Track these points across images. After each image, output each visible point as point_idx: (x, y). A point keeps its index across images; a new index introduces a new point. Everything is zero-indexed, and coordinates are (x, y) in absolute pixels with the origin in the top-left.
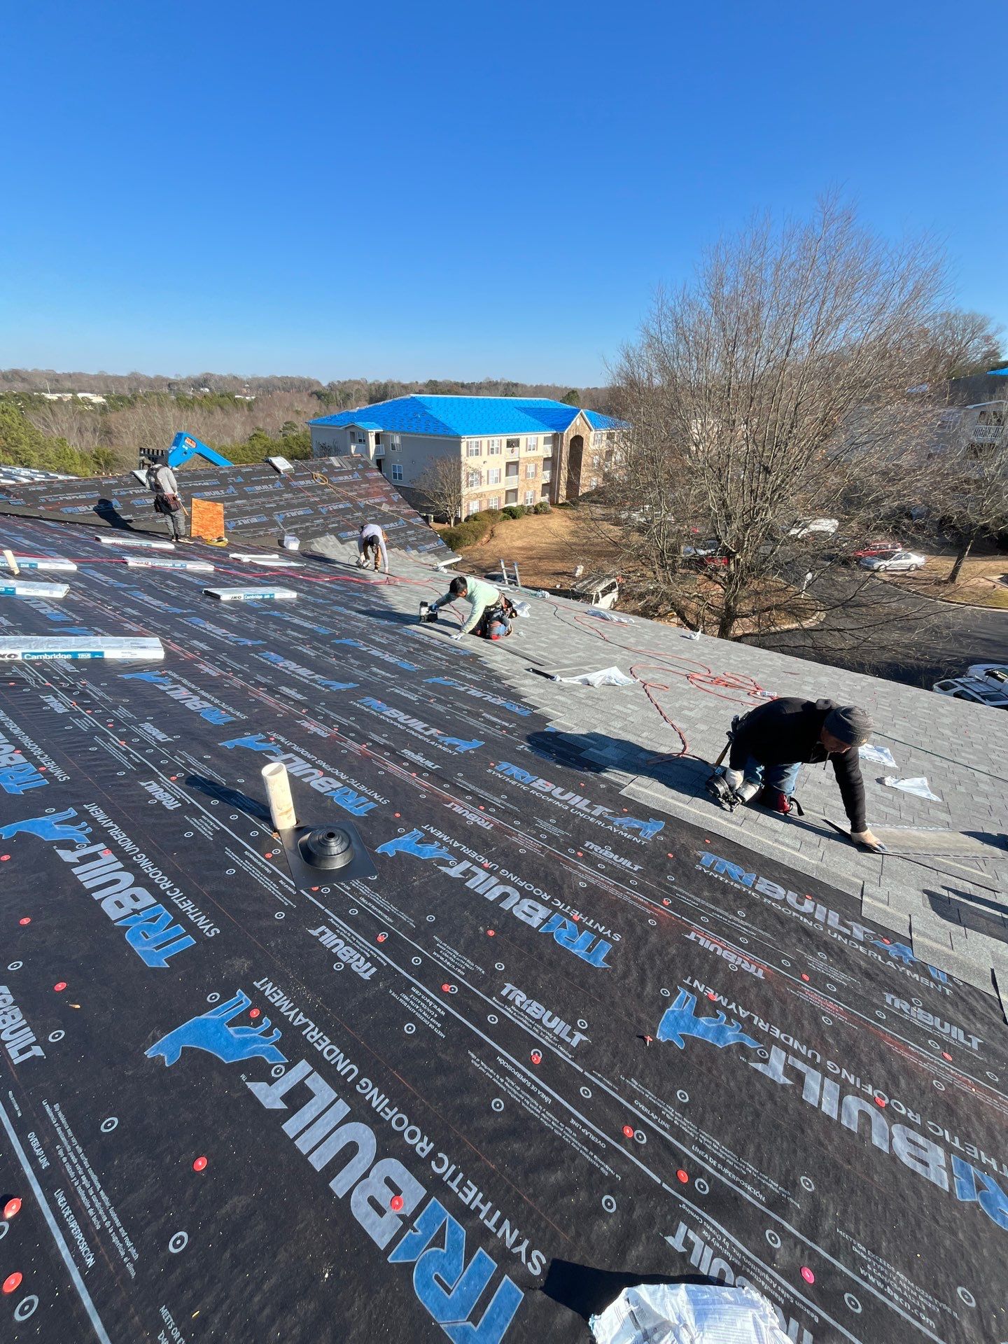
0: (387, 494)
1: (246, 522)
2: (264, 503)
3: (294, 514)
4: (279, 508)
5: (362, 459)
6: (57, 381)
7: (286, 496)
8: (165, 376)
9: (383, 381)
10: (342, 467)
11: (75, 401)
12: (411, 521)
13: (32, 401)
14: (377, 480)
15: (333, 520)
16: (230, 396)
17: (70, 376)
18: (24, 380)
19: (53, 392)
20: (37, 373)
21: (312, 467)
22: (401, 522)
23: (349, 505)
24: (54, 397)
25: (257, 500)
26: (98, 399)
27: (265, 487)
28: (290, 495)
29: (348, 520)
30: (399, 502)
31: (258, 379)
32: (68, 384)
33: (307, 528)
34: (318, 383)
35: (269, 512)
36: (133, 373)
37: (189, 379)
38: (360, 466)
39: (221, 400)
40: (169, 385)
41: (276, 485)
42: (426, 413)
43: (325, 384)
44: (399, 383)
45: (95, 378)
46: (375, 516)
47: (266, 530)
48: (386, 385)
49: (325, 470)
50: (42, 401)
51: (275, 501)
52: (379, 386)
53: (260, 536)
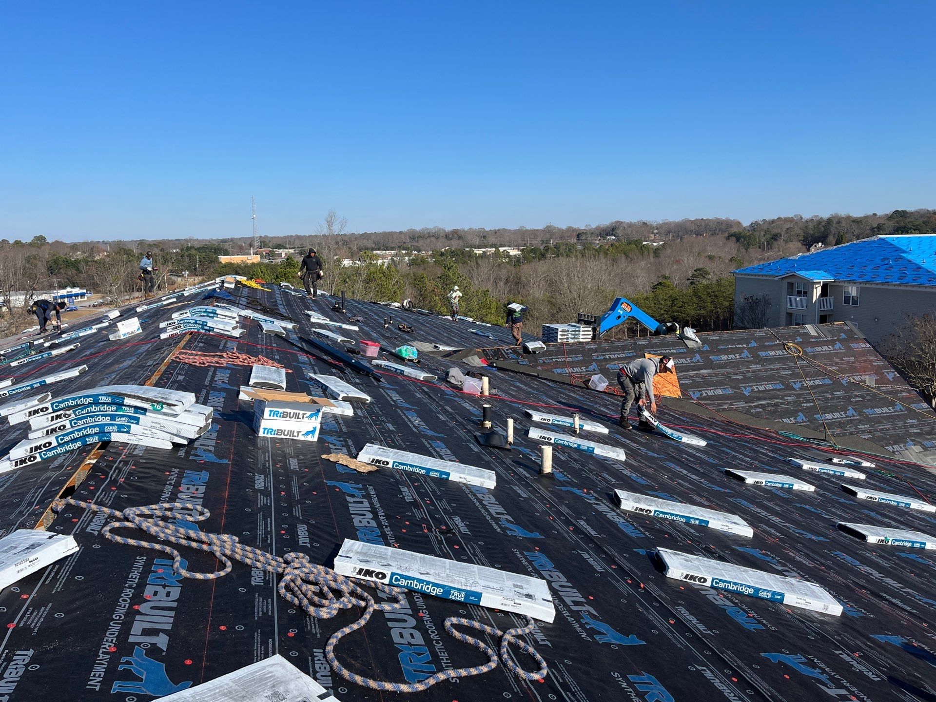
0: (878, 371)
1: (710, 393)
2: (729, 373)
3: (761, 388)
4: (746, 380)
5: (846, 328)
6: (485, 237)
7: (754, 367)
8: (575, 227)
9: (825, 215)
10: (820, 336)
11: (497, 255)
12: (913, 406)
13: (464, 256)
14: (864, 353)
15: (807, 397)
16: (638, 243)
17: (496, 232)
18: (460, 238)
19: (480, 247)
20: (471, 232)
21: (783, 337)
22: (899, 407)
23: (828, 381)
24: (478, 252)
25: (722, 371)
26: (514, 252)
27: (731, 356)
28: (759, 367)
29: (827, 399)
30: (895, 381)
31: (669, 224)
32: (492, 240)
33: (776, 405)
34: (739, 223)
35: (735, 384)
36: (548, 227)
37: (598, 228)
38: (843, 336)
39: (628, 247)
40: (578, 236)
41: (743, 356)
42: (902, 258)
43: (746, 223)
44: (849, 217)
45: (516, 232)
46: (861, 396)
47: (731, 404)
48: (829, 221)
49: (799, 339)
50: (470, 255)
51: (743, 372)
52: (820, 222)
53: (724, 410)
